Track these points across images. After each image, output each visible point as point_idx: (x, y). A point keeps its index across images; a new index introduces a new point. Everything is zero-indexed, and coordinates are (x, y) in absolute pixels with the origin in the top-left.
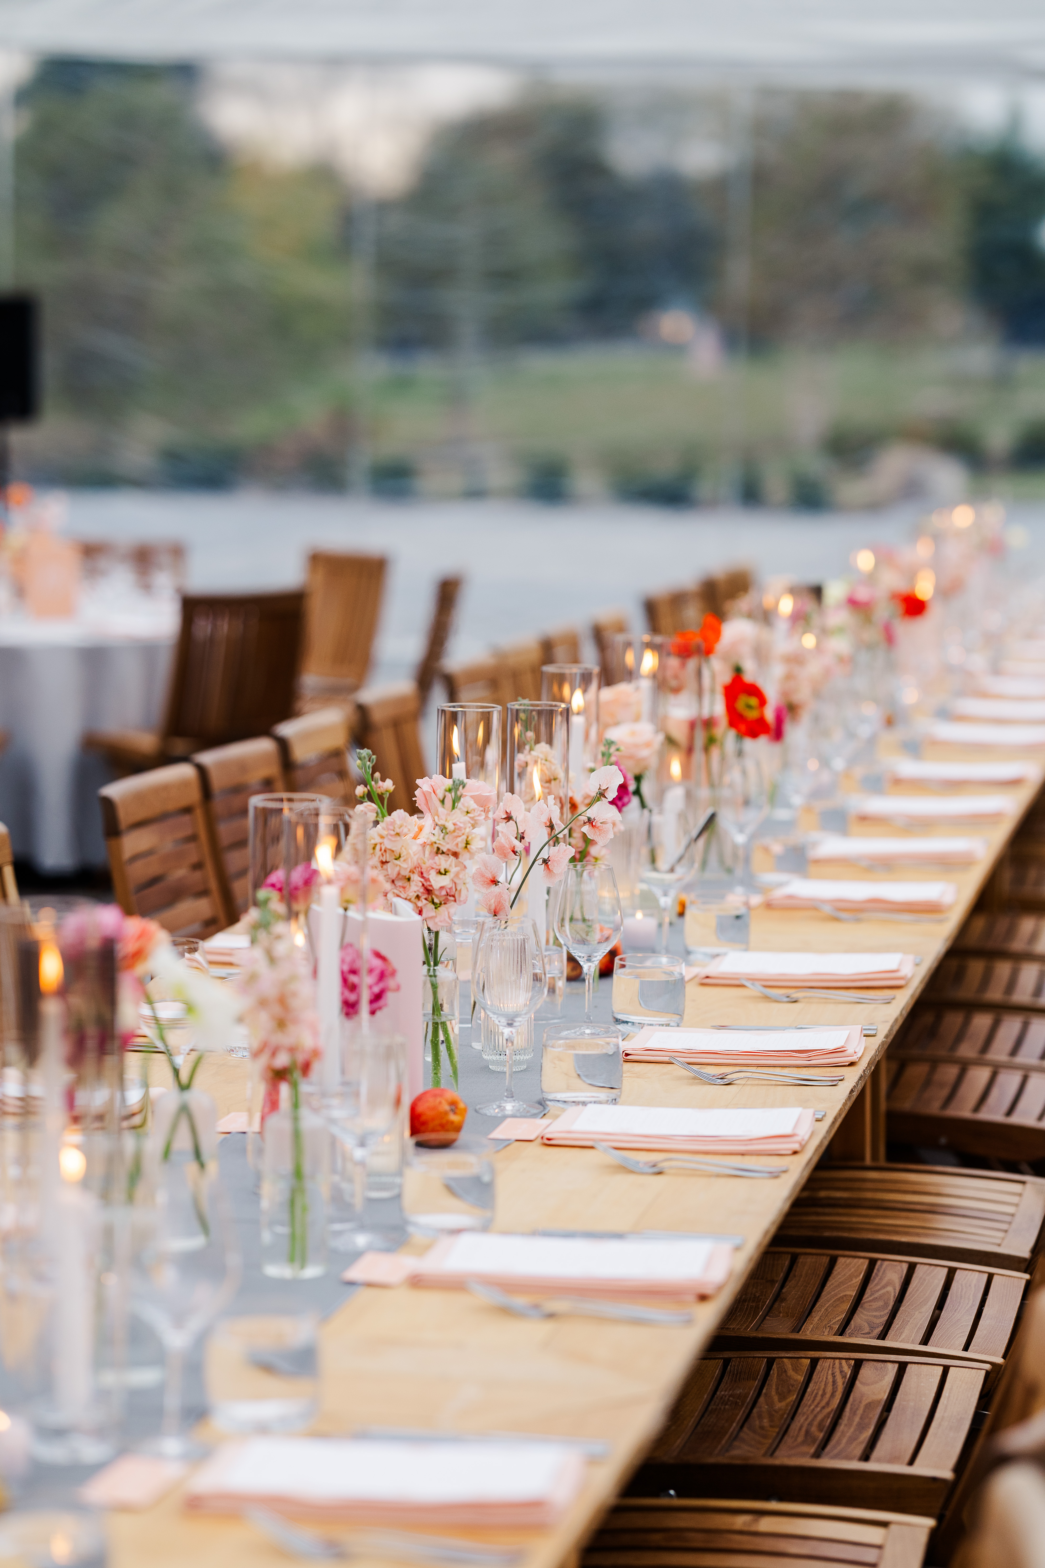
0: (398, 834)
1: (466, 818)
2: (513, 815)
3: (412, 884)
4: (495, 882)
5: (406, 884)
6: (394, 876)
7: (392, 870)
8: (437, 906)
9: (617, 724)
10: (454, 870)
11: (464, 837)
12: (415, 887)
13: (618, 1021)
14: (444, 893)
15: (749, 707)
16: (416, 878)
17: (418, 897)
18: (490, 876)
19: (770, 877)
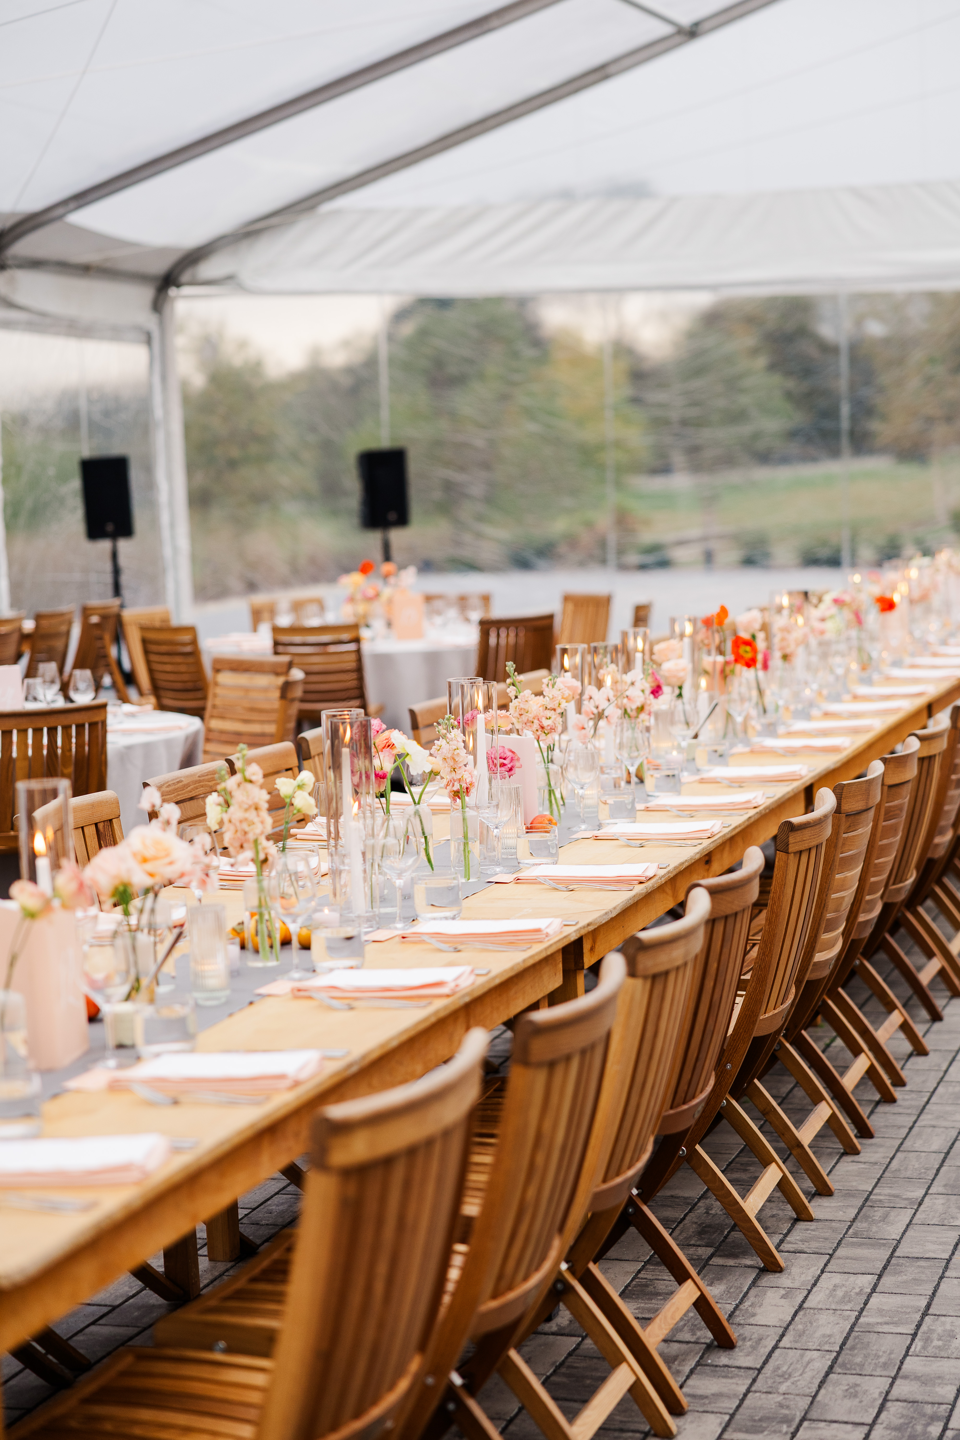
0: (527, 701)
1: (559, 693)
2: (593, 697)
3: (534, 724)
4: (583, 728)
5: (532, 724)
6: (526, 721)
7: (524, 718)
8: (546, 734)
9: (668, 660)
10: (553, 717)
11: (558, 701)
12: (536, 725)
13: (649, 796)
14: (549, 728)
15: (746, 652)
16: (536, 721)
17: (537, 730)
18: (581, 726)
19: (756, 740)
